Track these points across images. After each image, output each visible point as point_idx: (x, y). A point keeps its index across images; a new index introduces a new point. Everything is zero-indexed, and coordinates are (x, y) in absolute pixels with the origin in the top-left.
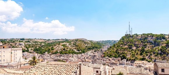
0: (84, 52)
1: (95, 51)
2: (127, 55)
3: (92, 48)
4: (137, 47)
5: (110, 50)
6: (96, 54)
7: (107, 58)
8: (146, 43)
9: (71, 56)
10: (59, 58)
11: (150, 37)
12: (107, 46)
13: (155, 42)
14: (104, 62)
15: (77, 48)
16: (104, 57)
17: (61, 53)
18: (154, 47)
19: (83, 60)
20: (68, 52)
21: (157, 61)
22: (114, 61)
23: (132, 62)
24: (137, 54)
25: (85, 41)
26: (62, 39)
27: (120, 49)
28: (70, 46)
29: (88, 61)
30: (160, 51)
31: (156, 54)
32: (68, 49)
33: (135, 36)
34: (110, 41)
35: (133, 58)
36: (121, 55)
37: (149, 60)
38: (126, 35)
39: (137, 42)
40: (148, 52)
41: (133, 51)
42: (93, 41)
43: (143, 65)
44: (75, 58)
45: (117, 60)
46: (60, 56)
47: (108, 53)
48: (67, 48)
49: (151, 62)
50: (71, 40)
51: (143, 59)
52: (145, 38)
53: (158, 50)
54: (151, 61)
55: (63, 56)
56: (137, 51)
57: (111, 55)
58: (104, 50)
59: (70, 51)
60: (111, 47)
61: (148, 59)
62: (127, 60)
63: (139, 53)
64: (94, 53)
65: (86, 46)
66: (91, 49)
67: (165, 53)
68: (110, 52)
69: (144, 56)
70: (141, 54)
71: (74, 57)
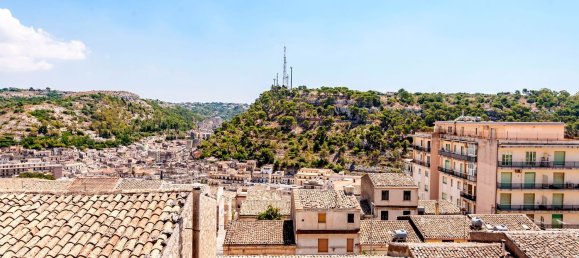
0: (126, 142)
1: (167, 139)
2: (275, 152)
3: (157, 126)
4: (306, 128)
5: (223, 134)
6: (173, 147)
7: (212, 162)
8: (329, 117)
9: (71, 158)
10: (18, 164)
11: (342, 97)
12: (211, 122)
13: (354, 113)
14: (203, 175)
15: (101, 127)
16: (202, 158)
17: (28, 143)
18: (352, 128)
19: (125, 170)
20: (59, 139)
21: (356, 168)
22: (234, 172)
23: (289, 173)
24: (305, 148)
25: (132, 101)
26: (31, 89)
27: (255, 132)
28: (71, 117)
29: (144, 174)
30: (366, 140)
31: (356, 149)
32: (62, 129)
33: (301, 93)
34: (221, 104)
35: (294, 162)
36: (258, 153)
37: (336, 167)
38: (276, 89)
39: (306, 113)
40: (335, 144)
41: (293, 140)
42: (161, 103)
43: (320, 182)
44: (90, 162)
45: (243, 167)
46: (24, 157)
47: (215, 145)
48: (58, 127)
49: (342, 172)
50: (73, 96)
51: (321, 164)
52: (327, 101)
53: (362, 138)
54: (341, 170)
55: (39, 156)
56: (305, 139)
57: (224, 153)
58: (201, 134)
59: (70, 138)
60: (225, 127)
61: (334, 164)
62: (276, 169)
63: (311, 145)
64: (165, 146)
65: (137, 121)
66: (154, 130)
67: (376, 145)
68: (224, 141)
69: (323, 155)
70: (316, 149)
71: (85, 158)
